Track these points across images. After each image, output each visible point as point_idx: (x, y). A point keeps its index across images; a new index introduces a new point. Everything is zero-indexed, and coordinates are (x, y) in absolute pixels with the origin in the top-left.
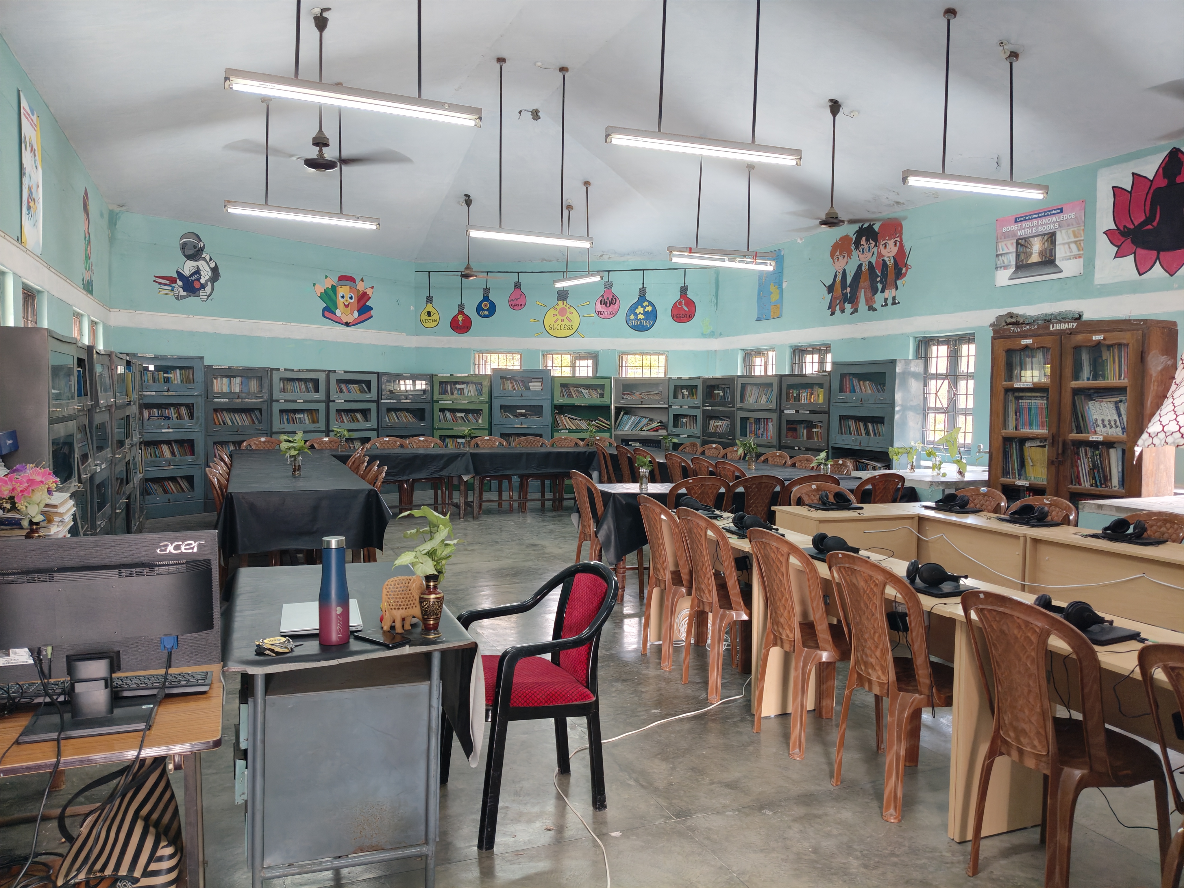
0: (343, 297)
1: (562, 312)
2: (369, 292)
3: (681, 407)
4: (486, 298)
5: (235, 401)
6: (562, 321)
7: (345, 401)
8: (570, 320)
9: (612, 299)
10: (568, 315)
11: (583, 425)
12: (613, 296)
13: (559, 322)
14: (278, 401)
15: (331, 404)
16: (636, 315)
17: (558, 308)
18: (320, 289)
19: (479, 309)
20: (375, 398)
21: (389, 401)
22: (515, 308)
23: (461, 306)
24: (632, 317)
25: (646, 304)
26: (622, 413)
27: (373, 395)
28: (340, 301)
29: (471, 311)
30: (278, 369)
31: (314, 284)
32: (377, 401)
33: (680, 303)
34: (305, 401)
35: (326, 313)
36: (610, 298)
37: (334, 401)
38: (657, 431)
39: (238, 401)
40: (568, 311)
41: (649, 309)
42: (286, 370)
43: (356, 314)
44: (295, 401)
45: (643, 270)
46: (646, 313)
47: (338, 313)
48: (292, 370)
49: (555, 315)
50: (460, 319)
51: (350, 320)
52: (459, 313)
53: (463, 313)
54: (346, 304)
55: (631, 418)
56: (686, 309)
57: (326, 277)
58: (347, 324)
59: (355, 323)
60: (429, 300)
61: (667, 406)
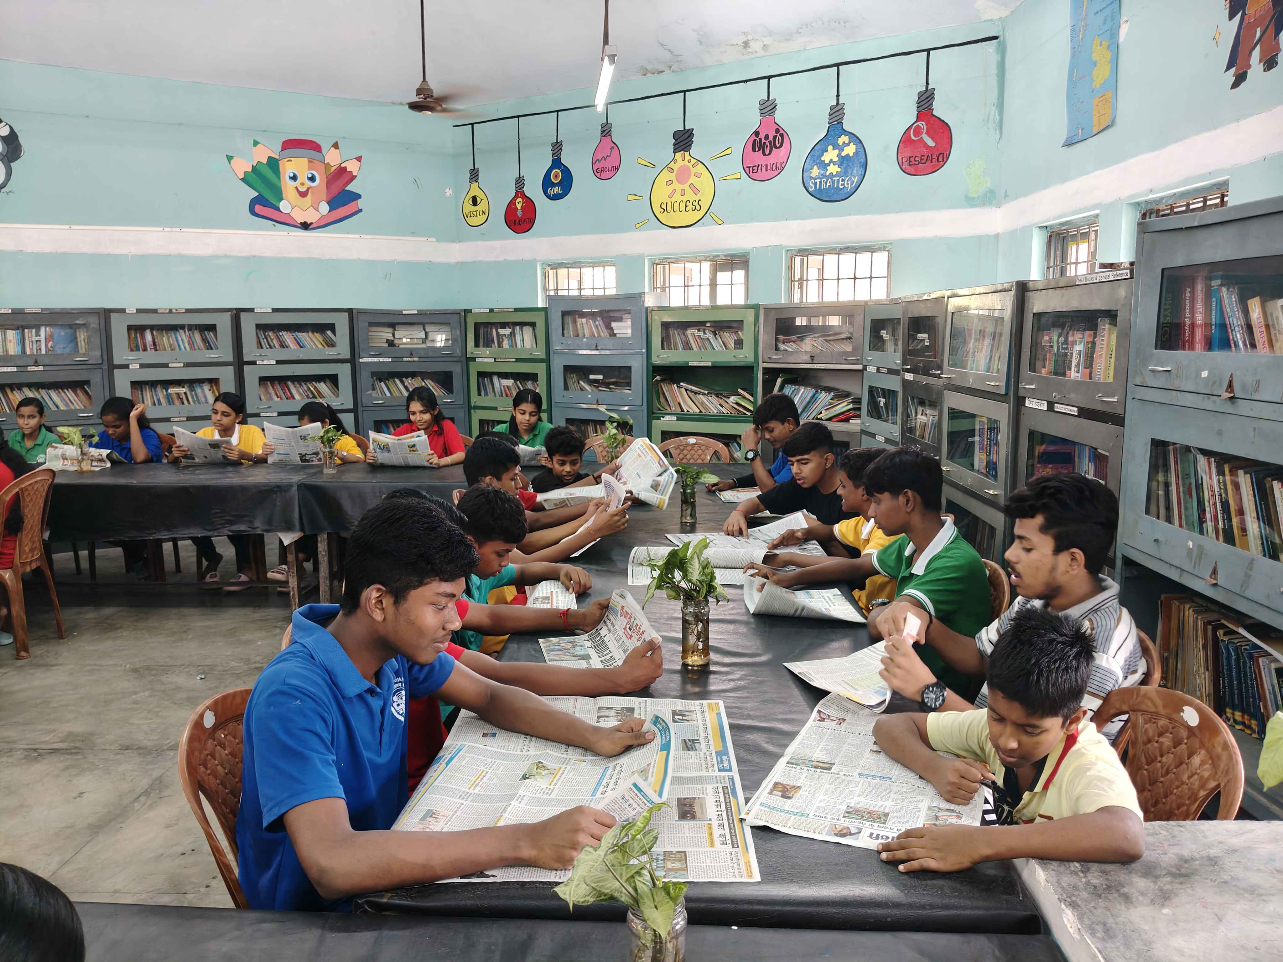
0: (294, 178)
1: (683, 175)
2: (352, 167)
3: (878, 369)
4: (557, 163)
5: (30, 369)
6: (683, 193)
7: (278, 362)
8: (696, 191)
9: (775, 137)
10: (693, 180)
11: (712, 404)
12: (777, 131)
13: (677, 197)
14: (126, 366)
15: (246, 368)
16: (824, 166)
17: (675, 167)
18: (243, 166)
19: (547, 183)
20: (346, 354)
21: (376, 360)
22: (604, 175)
23: (520, 182)
24: (815, 172)
25: (844, 139)
26: (779, 381)
27: (343, 349)
28: (288, 187)
29: (534, 190)
30: (123, 311)
31: (229, 158)
32: (352, 361)
33: (918, 131)
34: (188, 365)
35: (258, 208)
36: (772, 134)
37: (254, 363)
38: (847, 420)
39: (36, 369)
40: (694, 171)
41: (850, 150)
42: (139, 311)
43: (324, 208)
44: (166, 366)
45: (838, 65)
46: (844, 161)
47: (284, 206)
48: (155, 311)
49: (669, 183)
50: (519, 206)
51: (311, 217)
52: (516, 196)
53: (524, 196)
54: (303, 189)
55: (798, 390)
56: (930, 143)
57: (256, 143)
58: (305, 226)
59: (323, 225)
60: (474, 175)
61: (860, 367)
